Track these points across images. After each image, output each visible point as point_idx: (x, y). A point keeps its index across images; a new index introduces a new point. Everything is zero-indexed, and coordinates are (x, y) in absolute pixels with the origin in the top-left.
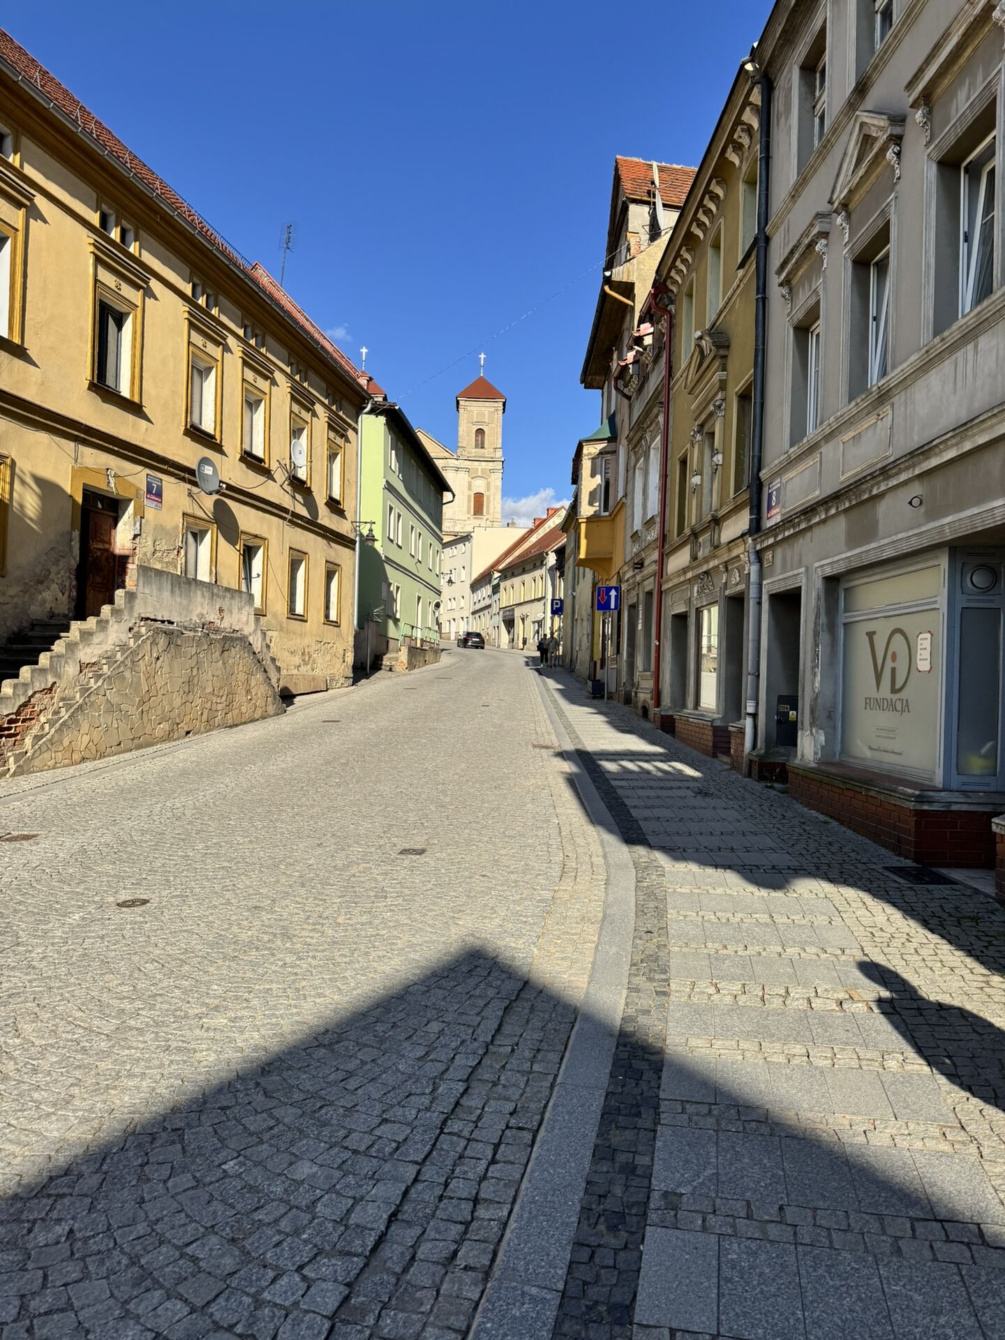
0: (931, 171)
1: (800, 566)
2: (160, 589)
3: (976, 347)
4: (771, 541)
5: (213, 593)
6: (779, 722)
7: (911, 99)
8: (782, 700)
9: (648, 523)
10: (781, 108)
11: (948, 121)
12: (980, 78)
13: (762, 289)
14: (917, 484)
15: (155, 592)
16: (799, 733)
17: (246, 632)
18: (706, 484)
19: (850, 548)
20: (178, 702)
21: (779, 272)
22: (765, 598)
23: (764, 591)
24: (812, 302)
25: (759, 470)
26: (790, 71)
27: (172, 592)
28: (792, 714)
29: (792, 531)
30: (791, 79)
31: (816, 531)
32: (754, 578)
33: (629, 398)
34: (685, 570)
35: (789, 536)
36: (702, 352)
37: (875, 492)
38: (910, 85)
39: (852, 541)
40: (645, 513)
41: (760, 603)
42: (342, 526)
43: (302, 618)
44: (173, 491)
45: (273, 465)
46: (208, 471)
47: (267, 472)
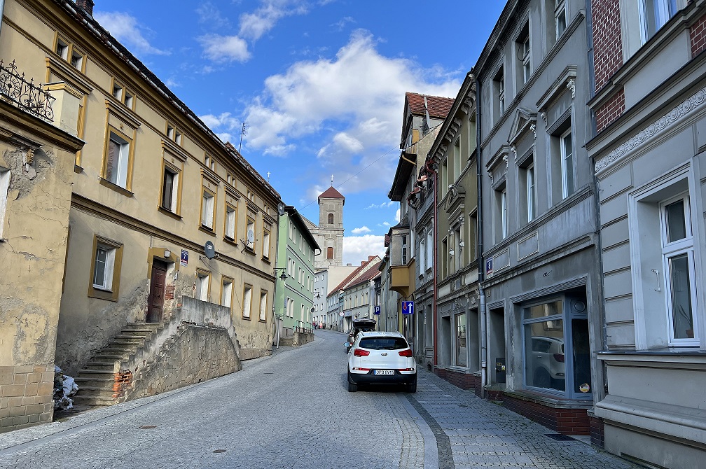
0: (548, 138)
1: (503, 297)
2: (191, 307)
3: (569, 212)
4: (489, 285)
6: (497, 371)
7: (539, 109)
8: (498, 360)
9: (428, 271)
10: (485, 95)
11: (553, 121)
12: (564, 107)
13: (480, 171)
14: (549, 266)
15: (189, 309)
16: (507, 376)
17: (227, 327)
18: (457, 255)
19: (524, 290)
20: (196, 364)
21: (487, 166)
22: (488, 311)
23: (487, 308)
24: (502, 181)
25: (482, 252)
26: (489, 80)
27: (196, 308)
28: (503, 367)
29: (498, 282)
30: (489, 83)
31: (509, 282)
32: (482, 302)
33: (415, 209)
34: (448, 296)
35: (497, 284)
36: (452, 194)
37: (533, 268)
38: (538, 104)
39: (525, 288)
40: (426, 266)
41: (485, 314)
42: (269, 271)
43: (248, 319)
44: (193, 256)
45: (238, 242)
46: (210, 247)
47: (235, 245)
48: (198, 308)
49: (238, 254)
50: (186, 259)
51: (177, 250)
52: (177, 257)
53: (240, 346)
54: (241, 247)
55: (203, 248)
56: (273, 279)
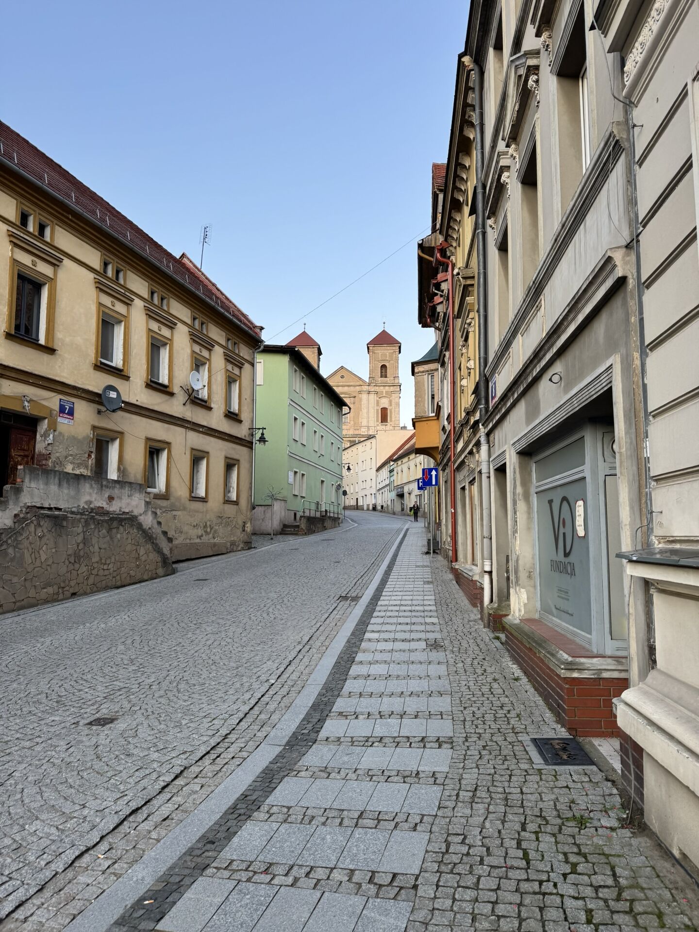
0: (554, 85)
1: (505, 444)
2: (47, 484)
4: (493, 422)
5: (102, 486)
6: (508, 579)
7: (535, 30)
9: (449, 419)
13: (481, 225)
15: (42, 486)
16: (511, 591)
17: (136, 513)
19: (527, 425)
20: (63, 570)
22: (492, 472)
23: (491, 466)
24: (504, 225)
25: (485, 368)
27: (60, 485)
29: (499, 415)
31: (511, 412)
32: (484, 456)
34: (460, 454)
35: (499, 420)
36: (461, 284)
37: (534, 374)
39: (529, 417)
41: (489, 477)
42: (241, 431)
43: (204, 500)
44: (84, 411)
45: (176, 389)
46: (113, 395)
47: (172, 394)
48: (65, 485)
49: (176, 407)
50: (71, 413)
51: (52, 401)
52: (51, 410)
53: (170, 540)
54: (181, 397)
55: (98, 395)
56: (249, 445)
